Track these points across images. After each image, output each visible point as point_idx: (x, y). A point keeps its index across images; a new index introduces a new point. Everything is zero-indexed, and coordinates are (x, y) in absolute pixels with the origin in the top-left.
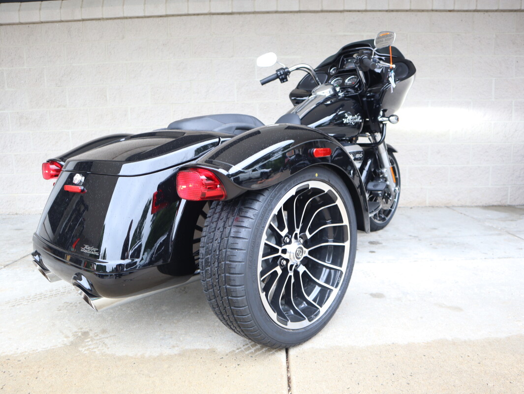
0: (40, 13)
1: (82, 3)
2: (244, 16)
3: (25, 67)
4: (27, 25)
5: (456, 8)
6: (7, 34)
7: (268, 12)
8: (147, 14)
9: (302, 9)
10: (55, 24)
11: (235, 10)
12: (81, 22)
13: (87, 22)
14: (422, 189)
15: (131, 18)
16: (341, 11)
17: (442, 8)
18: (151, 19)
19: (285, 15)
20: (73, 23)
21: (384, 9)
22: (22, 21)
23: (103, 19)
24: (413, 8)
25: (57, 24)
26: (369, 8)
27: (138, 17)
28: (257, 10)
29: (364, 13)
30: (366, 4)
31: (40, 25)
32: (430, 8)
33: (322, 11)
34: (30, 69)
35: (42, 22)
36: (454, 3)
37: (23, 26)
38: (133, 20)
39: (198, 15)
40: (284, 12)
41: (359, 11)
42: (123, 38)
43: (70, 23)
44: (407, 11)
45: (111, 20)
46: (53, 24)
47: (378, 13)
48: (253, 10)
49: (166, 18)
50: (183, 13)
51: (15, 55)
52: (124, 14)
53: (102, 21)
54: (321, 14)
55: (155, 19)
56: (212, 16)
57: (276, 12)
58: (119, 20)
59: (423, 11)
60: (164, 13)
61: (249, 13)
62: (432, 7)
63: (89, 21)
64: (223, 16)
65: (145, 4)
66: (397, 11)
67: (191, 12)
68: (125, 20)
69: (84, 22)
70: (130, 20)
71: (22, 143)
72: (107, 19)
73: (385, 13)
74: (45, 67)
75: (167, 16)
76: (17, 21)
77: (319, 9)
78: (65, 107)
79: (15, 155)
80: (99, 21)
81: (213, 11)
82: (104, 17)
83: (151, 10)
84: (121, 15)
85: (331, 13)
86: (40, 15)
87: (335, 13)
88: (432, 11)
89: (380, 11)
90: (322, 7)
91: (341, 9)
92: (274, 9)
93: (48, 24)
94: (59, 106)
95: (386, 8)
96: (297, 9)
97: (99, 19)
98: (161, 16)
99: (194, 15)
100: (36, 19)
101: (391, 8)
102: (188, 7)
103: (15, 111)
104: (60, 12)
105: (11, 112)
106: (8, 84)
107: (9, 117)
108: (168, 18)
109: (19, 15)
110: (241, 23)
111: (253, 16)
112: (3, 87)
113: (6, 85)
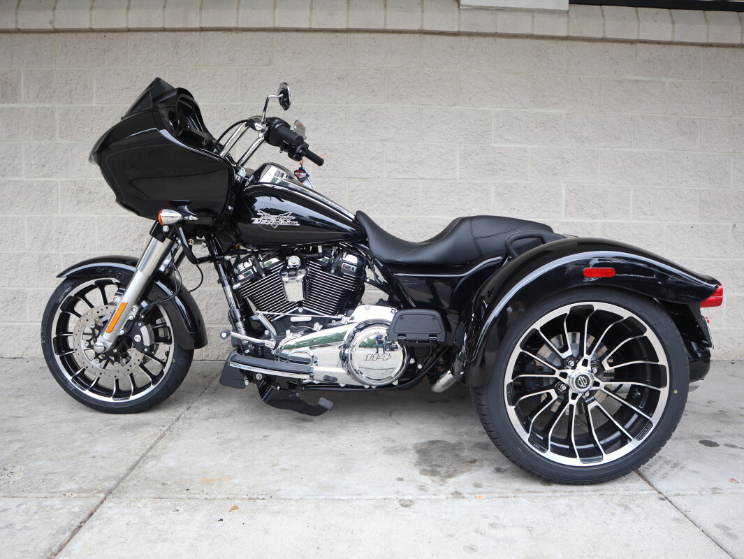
0: (127, 15)
2: (476, 39)
3: (94, 105)
4: (103, 34)
6: (66, 47)
7: (515, 36)
8: (314, 26)
9: (571, 34)
10: (152, 33)
11: (463, 29)
12: (198, 33)
13: (208, 33)
15: (284, 30)
16: (632, 42)
18: (321, 35)
19: (544, 42)
20: (183, 34)
21: (700, 41)
22: (94, 27)
23: (237, 30)
25: (156, 35)
26: (677, 39)
27: (297, 30)
28: (499, 31)
29: (667, 46)
30: (673, 32)
31: (125, 35)
33: (603, 40)
34: (102, 107)
35: (129, 30)
37: (95, 34)
38: (289, 34)
39: (400, 32)
40: (542, 37)
41: (659, 43)
42: (270, 63)
43: (178, 33)
44: (733, 46)
45: (251, 33)
46: (148, 33)
47: (691, 49)
48: (492, 30)
49: (346, 34)
50: (377, 28)
51: (78, 83)
52: (274, 23)
53: (234, 34)
54: (599, 45)
55: (326, 35)
56: (422, 36)
57: (530, 36)
58: (265, 33)
60: (344, 26)
61: (486, 35)
63: (212, 33)
65: (311, 8)
66: (719, 46)
67: (389, 27)
68: (276, 35)
69: (203, 33)
70: (284, 33)
71: (78, 235)
72: (244, 30)
73: (701, 48)
75: (348, 31)
76: (87, 26)
77: (600, 36)
79: (65, 256)
80: (229, 33)
81: (427, 27)
82: (240, 26)
83: (321, 20)
84: (270, 25)
85: (615, 44)
86: (127, 19)
87: (623, 45)
89: (692, 44)
90: (604, 32)
91: (634, 37)
92: (528, 31)
93: (140, 33)
95: (704, 40)
96: (564, 34)
97: (230, 30)
98: (337, 31)
99: (394, 32)
100: (122, 25)
101: (712, 40)
102: (385, 18)
103: (70, 179)
104: (164, 15)
105: (62, 180)
106: (60, 132)
107: (59, 190)
108: (349, 34)
109: (91, 15)
110: (471, 50)
111: (491, 40)
112: (53, 136)
113: (57, 134)
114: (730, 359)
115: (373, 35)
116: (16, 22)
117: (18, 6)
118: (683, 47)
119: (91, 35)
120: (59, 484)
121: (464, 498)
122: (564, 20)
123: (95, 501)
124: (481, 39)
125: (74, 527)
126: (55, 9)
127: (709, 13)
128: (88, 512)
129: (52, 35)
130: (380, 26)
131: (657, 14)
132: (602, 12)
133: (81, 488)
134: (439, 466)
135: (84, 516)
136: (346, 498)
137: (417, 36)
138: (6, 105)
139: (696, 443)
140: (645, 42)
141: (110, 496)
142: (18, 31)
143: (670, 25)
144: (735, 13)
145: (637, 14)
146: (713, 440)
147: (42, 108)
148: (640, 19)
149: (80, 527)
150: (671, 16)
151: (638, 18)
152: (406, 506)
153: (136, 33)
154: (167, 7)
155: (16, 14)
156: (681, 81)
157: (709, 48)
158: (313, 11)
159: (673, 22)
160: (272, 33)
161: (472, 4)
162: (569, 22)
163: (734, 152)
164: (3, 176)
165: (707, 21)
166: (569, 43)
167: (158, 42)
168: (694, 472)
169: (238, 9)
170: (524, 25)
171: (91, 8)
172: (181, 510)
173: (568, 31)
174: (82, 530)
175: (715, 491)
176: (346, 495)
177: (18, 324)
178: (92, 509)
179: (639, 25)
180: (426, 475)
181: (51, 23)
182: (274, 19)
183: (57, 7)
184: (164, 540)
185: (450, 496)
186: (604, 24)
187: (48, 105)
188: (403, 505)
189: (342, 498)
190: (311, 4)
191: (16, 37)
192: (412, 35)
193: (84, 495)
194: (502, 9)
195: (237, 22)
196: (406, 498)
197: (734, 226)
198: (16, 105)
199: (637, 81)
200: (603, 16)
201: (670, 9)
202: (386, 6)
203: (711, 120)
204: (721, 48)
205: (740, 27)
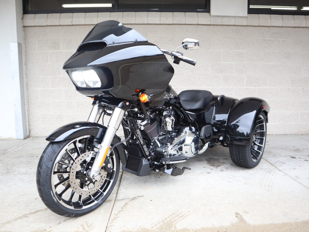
0: (97, 19)
1: (123, 15)
2: (216, 27)
4: (89, 26)
6: (76, 30)
7: (229, 25)
8: (161, 23)
9: (248, 25)
11: (212, 23)
14: (307, 124)
15: (151, 24)
16: (268, 27)
18: (163, 25)
19: (239, 27)
21: (292, 26)
26: (284, 25)
27: (155, 24)
28: (224, 24)
29: (280, 28)
30: (283, 23)
33: (259, 26)
37: (86, 26)
38: (152, 25)
39: (190, 24)
40: (238, 25)
41: (278, 27)
42: (146, 35)
44: (303, 27)
45: (140, 25)
47: (288, 28)
48: (222, 24)
50: (183, 23)
52: (148, 22)
53: (134, 25)
54: (258, 28)
55: (165, 26)
56: (198, 25)
58: (144, 25)
60: (171, 23)
61: (219, 25)
63: (126, 25)
65: (160, 17)
66: (298, 27)
67: (187, 23)
70: (151, 25)
72: (137, 24)
73: (292, 28)
76: (84, 24)
77: (258, 25)
79: (77, 102)
81: (200, 23)
82: (136, 23)
83: (164, 21)
84: (146, 22)
85: (263, 27)
87: (265, 27)
89: (289, 27)
91: (269, 25)
92: (233, 24)
96: (246, 24)
97: (132, 24)
98: (169, 24)
99: (188, 24)
101: (296, 25)
102: (185, 20)
108: (173, 25)
109: (85, 20)
110: (214, 30)
111: (221, 27)
114: (301, 133)
115: (181, 25)
116: (60, 22)
117: (60, 17)
118: (286, 28)
121: (224, 171)
122: (246, 20)
124: (217, 27)
127: (295, 16)
129: (71, 26)
130: (184, 23)
131: (277, 17)
132: (259, 16)
134: (214, 164)
137: (196, 26)
138: (56, 51)
139: (289, 157)
140: (273, 27)
141: (123, 173)
142: (60, 25)
143: (282, 21)
144: (304, 16)
145: (271, 17)
146: (295, 157)
150: (282, 17)
151: (271, 18)
152: (209, 173)
154: (111, 16)
155: (60, 20)
156: (285, 39)
157: (295, 28)
159: (283, 20)
160: (147, 25)
161: (215, 15)
162: (247, 20)
163: (303, 64)
164: (55, 75)
165: (294, 19)
166: (247, 27)
168: (289, 164)
169: (135, 17)
170: (232, 22)
173: (247, 23)
174: (122, 180)
175: (294, 169)
179: (271, 21)
180: (211, 166)
181: (71, 22)
182: (148, 21)
183: (73, 17)
185: (220, 171)
186: (259, 21)
187: (70, 51)
190: (160, 15)
191: (59, 27)
192: (194, 25)
194: (225, 16)
195: (135, 22)
196: (208, 171)
197: (303, 89)
198: (59, 51)
199: (270, 40)
200: (259, 18)
201: (282, 15)
202: (185, 15)
203: (295, 53)
204: (299, 28)
205: (305, 21)
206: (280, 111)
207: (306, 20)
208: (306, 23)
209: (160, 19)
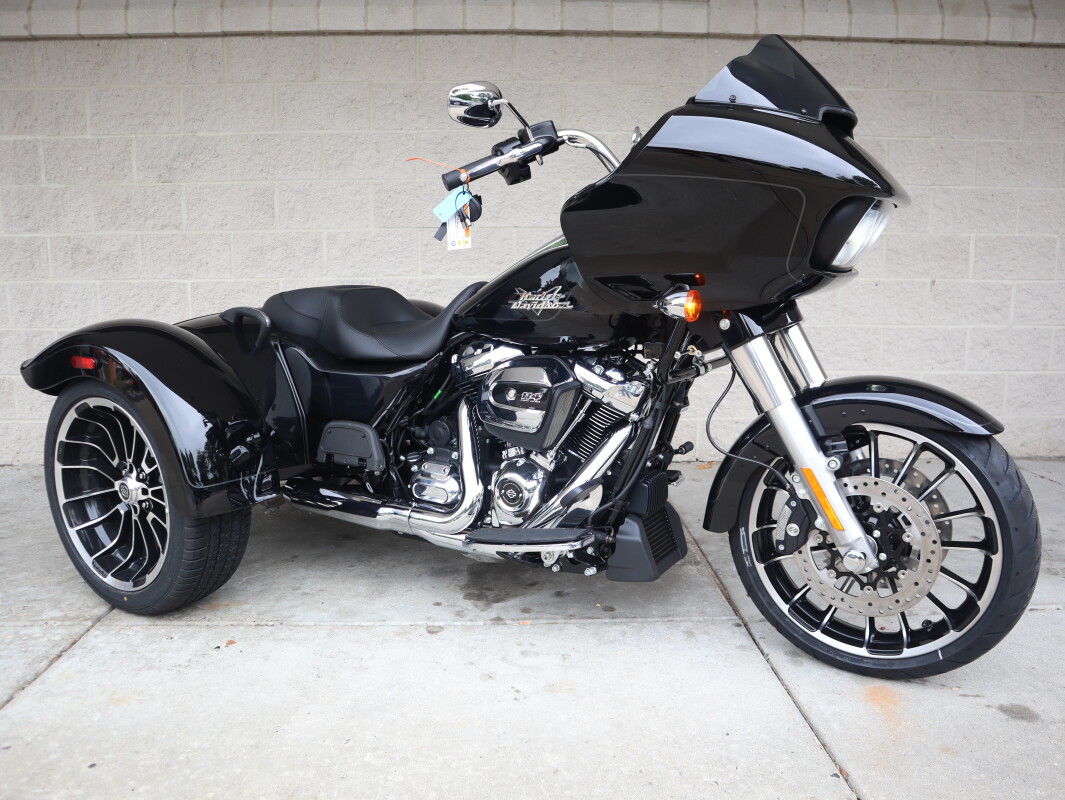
0: (126, 16)
2: (586, 40)
3: (89, 137)
4: (96, 42)
5: (1038, 39)
6: (48, 59)
7: (638, 34)
8: (371, 27)
9: (712, 31)
10: (160, 40)
11: (567, 27)
12: (220, 39)
13: (233, 39)
15: (332, 33)
17: (1007, 39)
18: (381, 38)
19: (677, 41)
20: (201, 40)
21: (887, 36)
22: (84, 32)
23: (270, 34)
24: (947, 37)
25: (165, 42)
26: (855, 34)
27: (350, 33)
28: (616, 28)
29: (843, 44)
30: (850, 25)
31: (125, 43)
32: (983, 38)
34: (99, 140)
35: (130, 37)
36: (1034, 30)
37: (86, 42)
38: (338, 38)
39: (485, 33)
40: (675, 35)
41: (832, 39)
42: (315, 77)
43: (194, 39)
44: (933, 42)
45: (290, 38)
46: (154, 40)
47: (875, 46)
48: (607, 28)
49: (413, 37)
50: (454, 28)
51: (66, 107)
52: (318, 24)
53: (267, 39)
55: (387, 38)
56: (515, 37)
57: (657, 34)
58: (307, 38)
59: (966, 43)
60: (410, 27)
62: (988, 35)
63: (238, 38)
64: (540, 39)
65: (367, 4)
66: (913, 42)
67: (470, 27)
68: (321, 39)
69: (226, 39)
70: (332, 37)
71: (76, 306)
72: (280, 34)
73: (888, 44)
74: (133, 136)
75: (415, 33)
76: (73, 32)
77: (751, 32)
78: (177, 228)
80: (261, 38)
81: (519, 26)
82: (274, 29)
83: (380, 19)
84: (313, 27)
86: (126, 22)
88: (987, 43)
89: (877, 40)
90: (757, 27)
91: (798, 33)
92: (654, 27)
93: (144, 40)
94: (164, 227)
95: (892, 36)
96: (703, 30)
97: (261, 34)
98: (401, 33)
99: (476, 32)
100: (119, 30)
101: (902, 35)
102: (464, 15)
103: (61, 235)
104: (173, 15)
105: (52, 235)
106: (47, 173)
107: (49, 248)
108: (418, 37)
109: (78, 17)
110: (579, 55)
111: (605, 40)
112: (37, 178)
113: (43, 176)
115: (448, 37)
118: (865, 45)
119: (80, 43)
120: (42, 612)
121: (505, 624)
122: (702, 11)
123: (79, 629)
124: (592, 40)
125: (53, 656)
126: (30, 8)
128: (70, 641)
129: (29, 43)
130: (459, 26)
133: (66, 616)
134: (489, 589)
135: (64, 645)
136: (368, 624)
137: (506, 37)
140: (814, 38)
141: (98, 624)
143: (846, 15)
145: (802, 1)
147: (22, 141)
148: (806, 7)
149: (59, 656)
150: (849, 2)
151: (803, 6)
152: (433, 633)
153: (140, 40)
154: (178, 4)
156: (862, 90)
157: (901, 45)
158: (369, 7)
159: (850, 12)
160: (317, 38)
162: (709, 14)
163: (934, 184)
165: (896, 8)
166: (711, 41)
167: (168, 52)
169: (270, 5)
170: (649, 20)
171: (78, 7)
172: (176, 638)
173: (709, 24)
174: (61, 659)
176: (369, 621)
177: (6, 422)
178: (75, 637)
179: (804, 16)
180: (470, 599)
181: (26, 27)
182: (318, 20)
183: (33, 6)
184: (151, 668)
185: (489, 622)
186: (757, 16)
187: (28, 138)
188: (429, 632)
189: (362, 624)
192: (501, 37)
193: (69, 623)
195: (270, 24)
196: (436, 624)
197: (933, 282)
203: (902, 142)
204: (917, 46)
205: (938, 17)
206: (843, 369)
207: (942, 13)
208: (943, 24)
209: (366, 14)
